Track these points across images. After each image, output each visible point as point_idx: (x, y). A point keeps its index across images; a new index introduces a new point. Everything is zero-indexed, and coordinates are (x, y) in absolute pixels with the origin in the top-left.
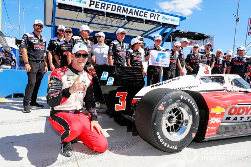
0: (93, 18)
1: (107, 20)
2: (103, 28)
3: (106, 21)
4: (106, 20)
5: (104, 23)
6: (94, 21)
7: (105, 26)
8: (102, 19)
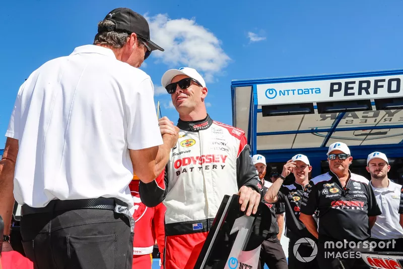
0: (339, 119)
1: (376, 115)
2: (369, 137)
3: (374, 119)
4: (374, 116)
5: (371, 122)
6: (343, 124)
7: (374, 131)
8: (363, 117)
